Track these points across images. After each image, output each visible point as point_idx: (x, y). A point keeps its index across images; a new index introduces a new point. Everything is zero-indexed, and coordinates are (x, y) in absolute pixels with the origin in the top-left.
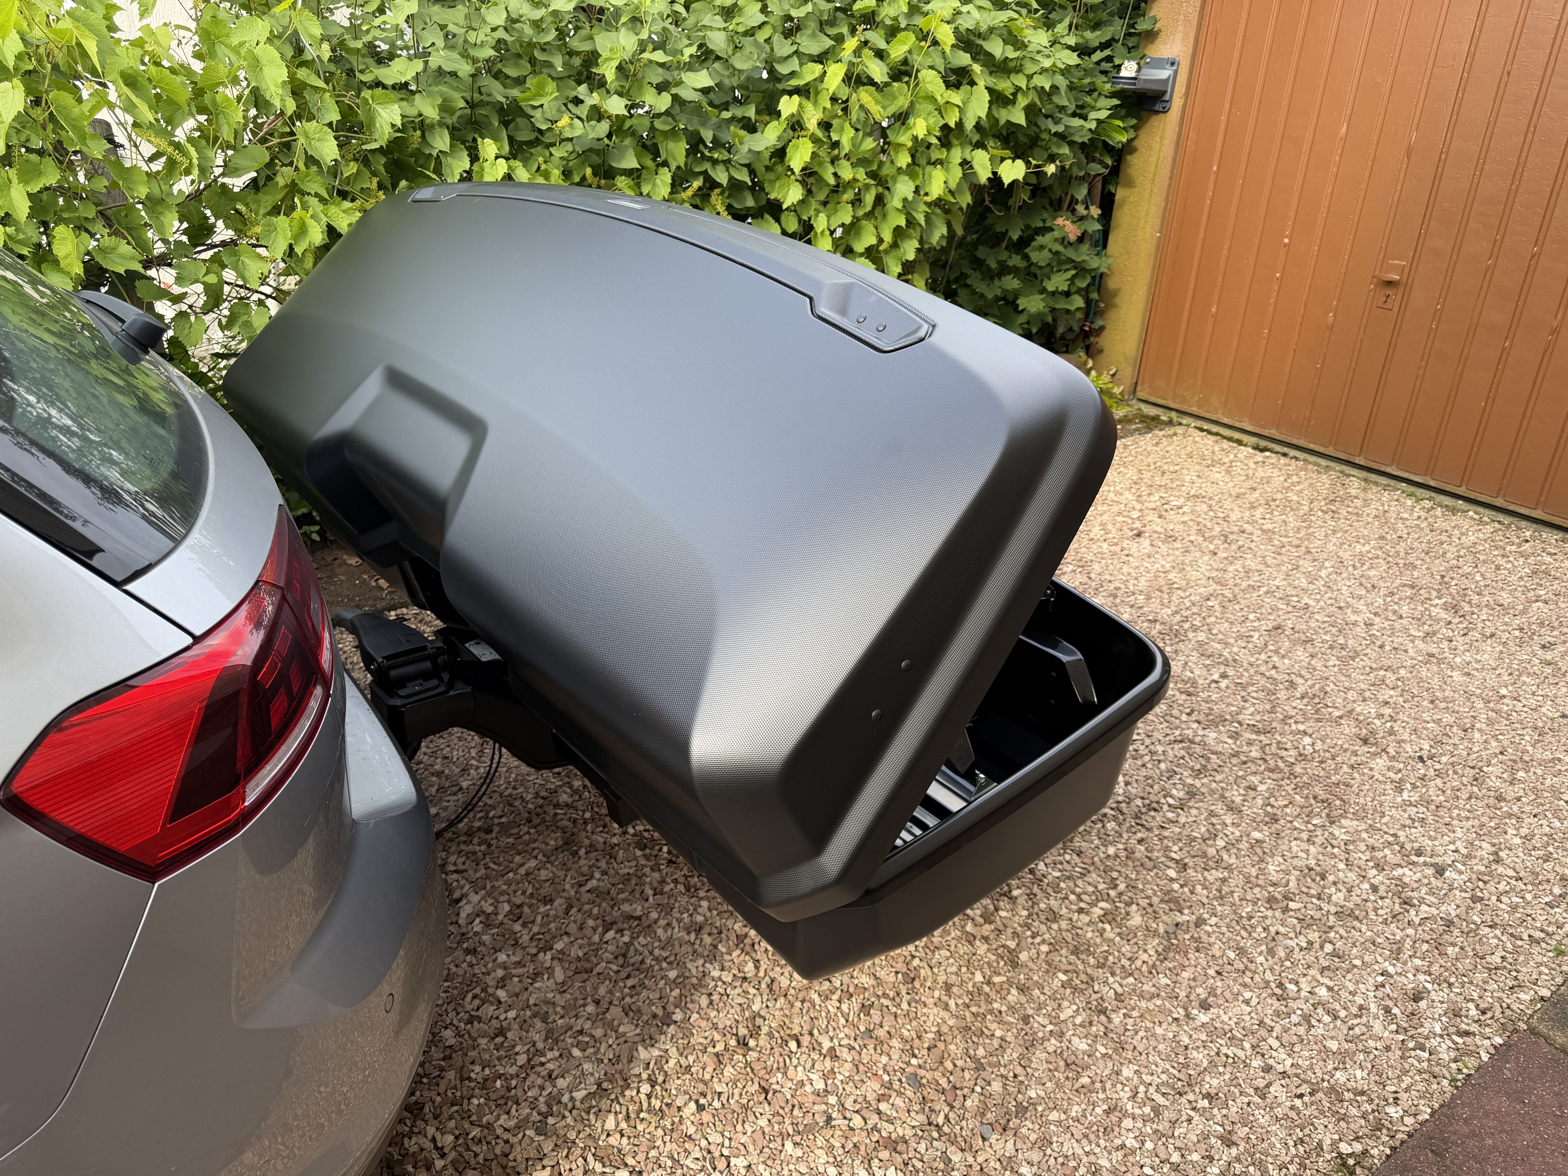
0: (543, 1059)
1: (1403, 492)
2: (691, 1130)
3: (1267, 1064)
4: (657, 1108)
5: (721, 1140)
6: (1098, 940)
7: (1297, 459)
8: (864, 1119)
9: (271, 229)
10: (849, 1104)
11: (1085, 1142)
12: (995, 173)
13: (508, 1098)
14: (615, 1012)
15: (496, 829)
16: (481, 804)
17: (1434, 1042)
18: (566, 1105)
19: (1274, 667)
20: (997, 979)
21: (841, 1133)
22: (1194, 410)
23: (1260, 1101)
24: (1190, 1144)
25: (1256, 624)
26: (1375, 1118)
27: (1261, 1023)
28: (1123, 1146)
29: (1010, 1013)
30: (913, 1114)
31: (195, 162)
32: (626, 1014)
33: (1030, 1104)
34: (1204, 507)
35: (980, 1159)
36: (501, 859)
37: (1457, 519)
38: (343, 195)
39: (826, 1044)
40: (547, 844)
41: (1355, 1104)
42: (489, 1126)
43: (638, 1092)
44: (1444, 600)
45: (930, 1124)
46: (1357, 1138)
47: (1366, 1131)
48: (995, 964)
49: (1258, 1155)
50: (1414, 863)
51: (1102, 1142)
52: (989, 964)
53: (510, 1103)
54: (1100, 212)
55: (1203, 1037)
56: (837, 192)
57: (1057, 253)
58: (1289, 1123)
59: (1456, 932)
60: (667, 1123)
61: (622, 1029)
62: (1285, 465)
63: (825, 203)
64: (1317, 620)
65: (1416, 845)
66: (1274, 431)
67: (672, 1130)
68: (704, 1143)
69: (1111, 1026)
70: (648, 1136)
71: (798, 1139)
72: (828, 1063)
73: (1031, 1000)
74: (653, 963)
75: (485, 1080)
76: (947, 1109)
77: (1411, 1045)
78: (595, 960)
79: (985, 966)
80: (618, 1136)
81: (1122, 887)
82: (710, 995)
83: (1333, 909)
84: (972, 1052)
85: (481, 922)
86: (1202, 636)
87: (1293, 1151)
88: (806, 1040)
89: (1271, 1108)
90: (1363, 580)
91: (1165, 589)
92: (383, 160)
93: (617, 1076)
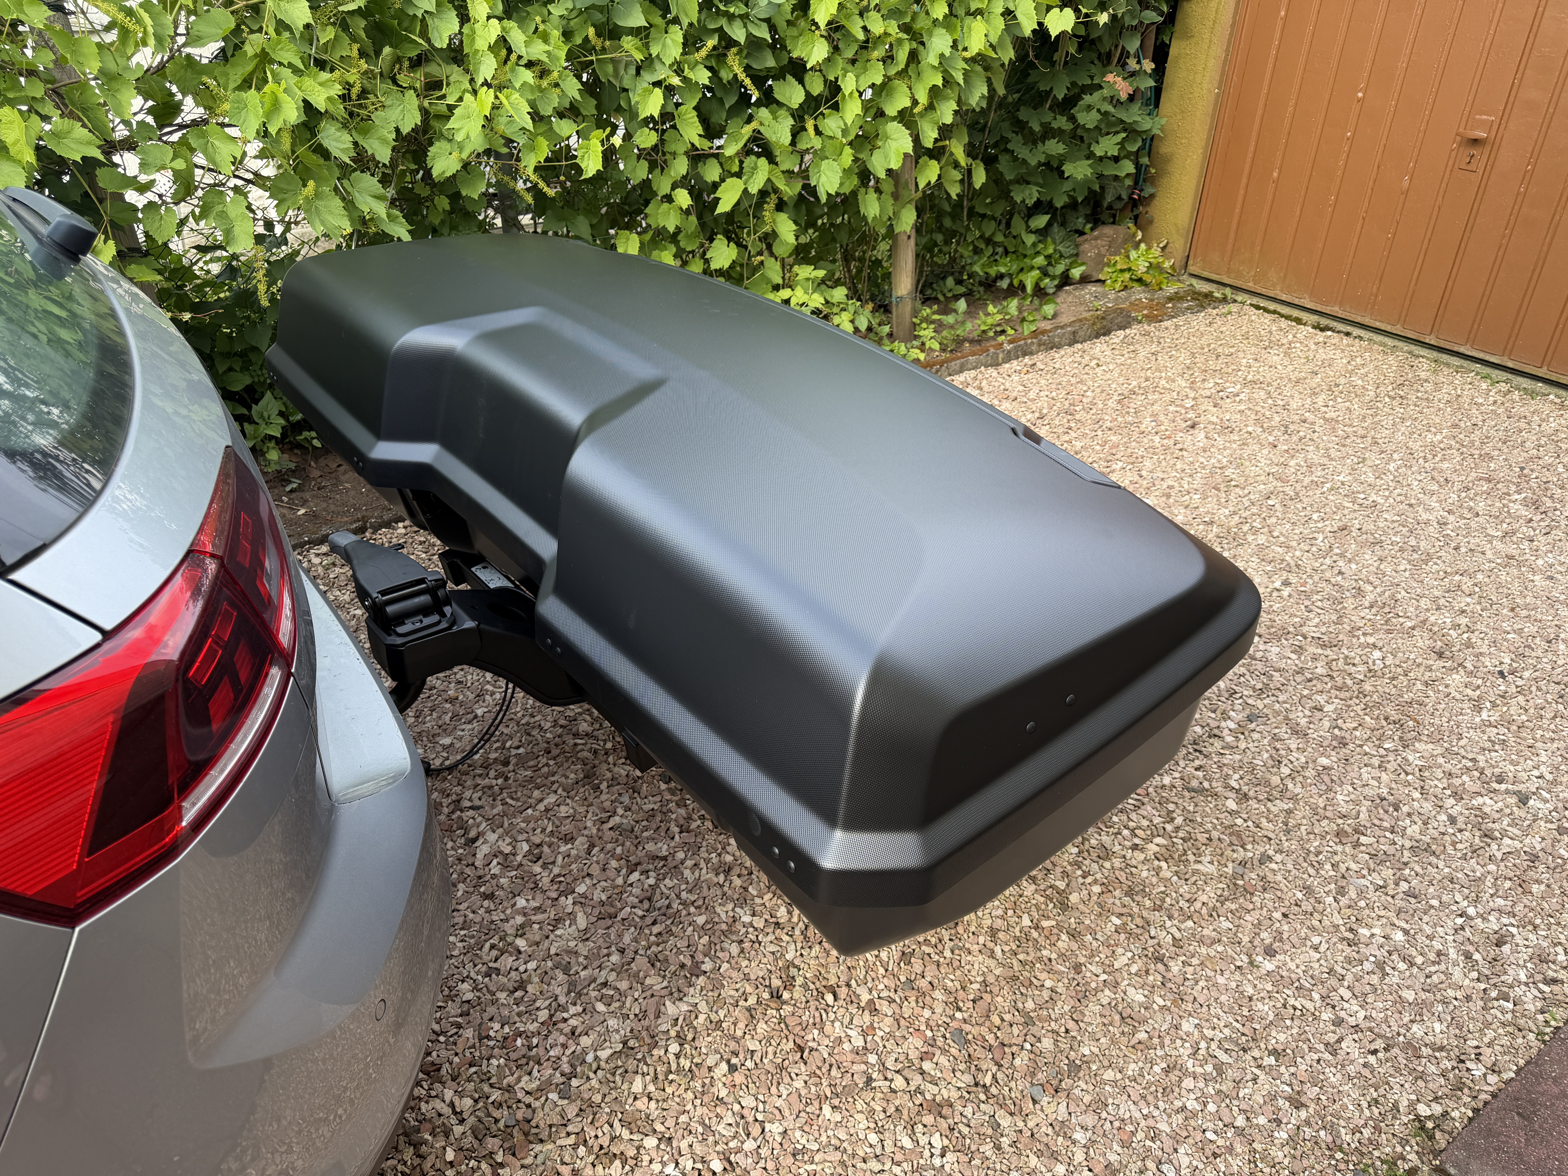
0: (565, 1015)
1: (1477, 374)
2: (723, 1093)
3: (1337, 1017)
4: (687, 1069)
5: (755, 1103)
6: (1154, 880)
7: (1361, 338)
8: (906, 1079)
9: (242, 106)
10: (890, 1064)
11: (1142, 1104)
12: (1040, 24)
13: (529, 1058)
14: (641, 962)
15: (513, 761)
16: (497, 733)
17: (1519, 991)
18: (591, 1065)
19: (1340, 573)
20: (1045, 924)
21: (882, 1096)
22: (1250, 286)
23: (1331, 1057)
24: (1256, 1106)
25: (1320, 525)
26: (1455, 1075)
27: (1331, 971)
28: (1184, 1108)
29: (1060, 961)
30: (958, 1074)
31: (150, 30)
32: (653, 965)
33: (1083, 1062)
34: (1262, 393)
35: (1031, 1124)
36: (519, 794)
37: (1535, 404)
38: (321, 65)
39: (865, 997)
40: (567, 777)
41: (1434, 1061)
42: (510, 1089)
43: (666, 1051)
44: (1523, 495)
45: (976, 1084)
46: (1436, 1099)
47: (1446, 1091)
48: (1043, 907)
49: (1329, 1118)
50: (1495, 791)
51: (1161, 1104)
52: (1038, 909)
53: (531, 1063)
54: (1153, 66)
55: (1269, 987)
56: (866, 48)
57: (1106, 114)
58: (1363, 1083)
59: (1542, 869)
60: (698, 1085)
61: (648, 981)
62: (1348, 345)
63: (853, 62)
64: (1386, 520)
65: (1497, 771)
66: (1336, 309)
67: (703, 1093)
68: (737, 1107)
69: (1169, 975)
70: (677, 1100)
71: (836, 1102)
72: (867, 1017)
73: (1082, 946)
74: (681, 907)
75: (505, 1038)
76: (994, 1069)
77: (1494, 994)
78: (619, 905)
79: (1033, 908)
80: (645, 1100)
81: (1179, 820)
82: (741, 942)
83: (1408, 844)
84: (1020, 1005)
85: (499, 863)
86: (1262, 539)
87: (1367, 1113)
88: (843, 992)
89: (1343, 1066)
90: (1435, 474)
91: (1222, 487)
92: (363, 23)
93: (644, 1033)
